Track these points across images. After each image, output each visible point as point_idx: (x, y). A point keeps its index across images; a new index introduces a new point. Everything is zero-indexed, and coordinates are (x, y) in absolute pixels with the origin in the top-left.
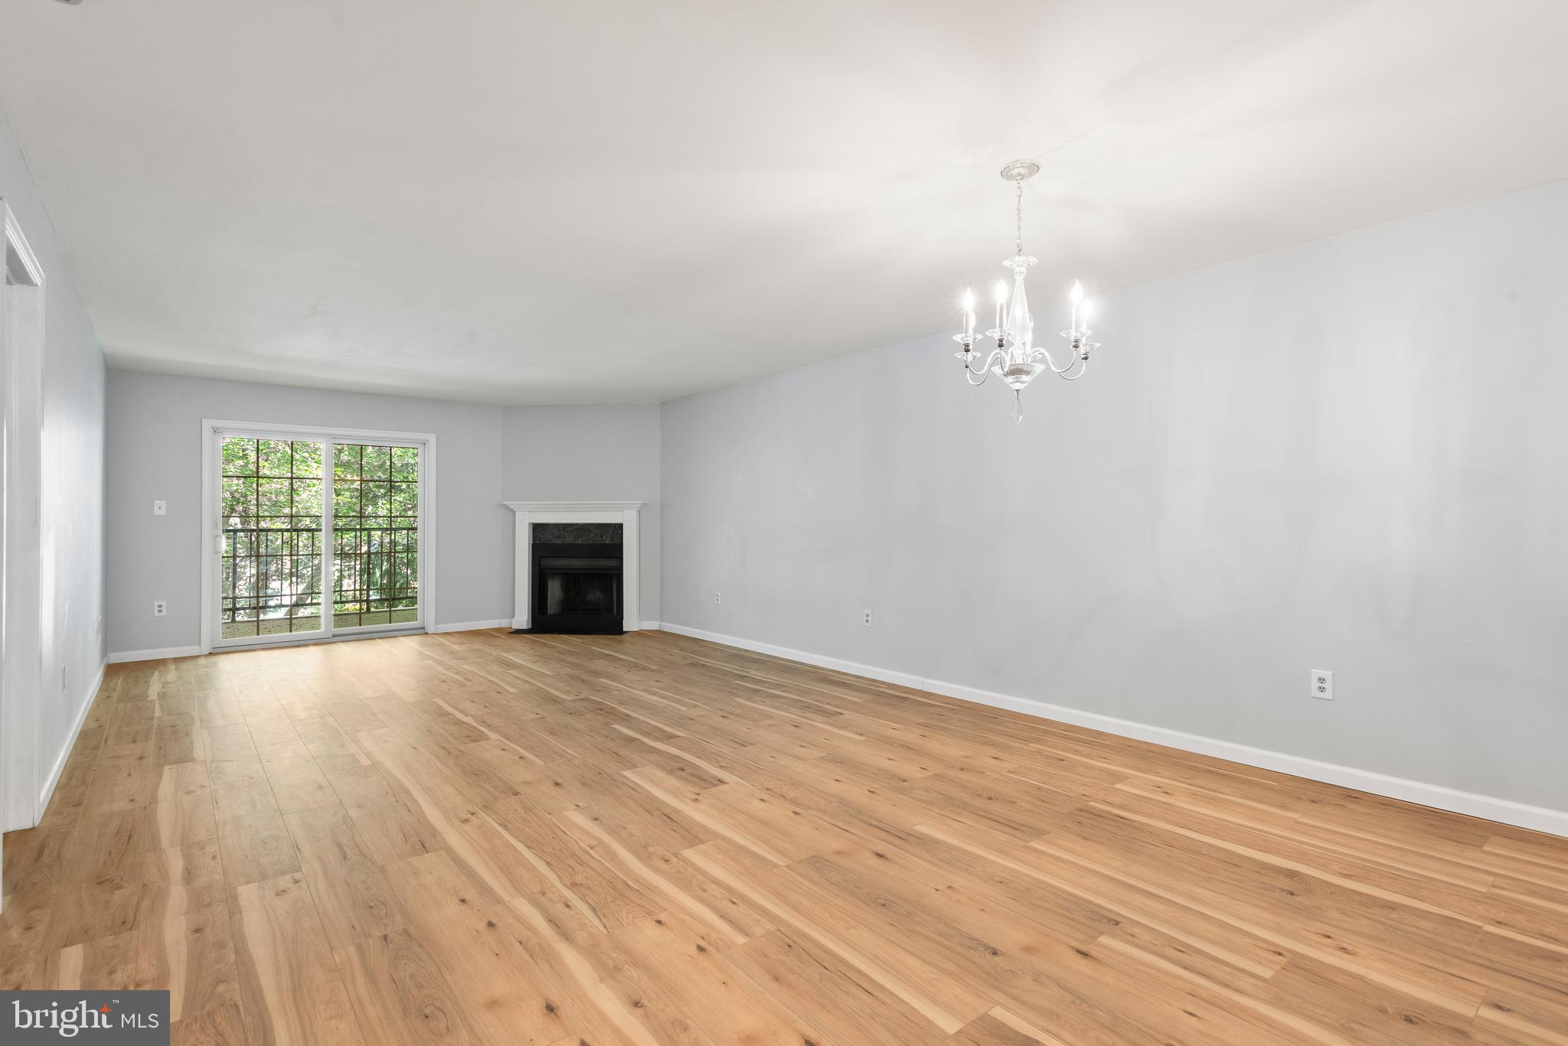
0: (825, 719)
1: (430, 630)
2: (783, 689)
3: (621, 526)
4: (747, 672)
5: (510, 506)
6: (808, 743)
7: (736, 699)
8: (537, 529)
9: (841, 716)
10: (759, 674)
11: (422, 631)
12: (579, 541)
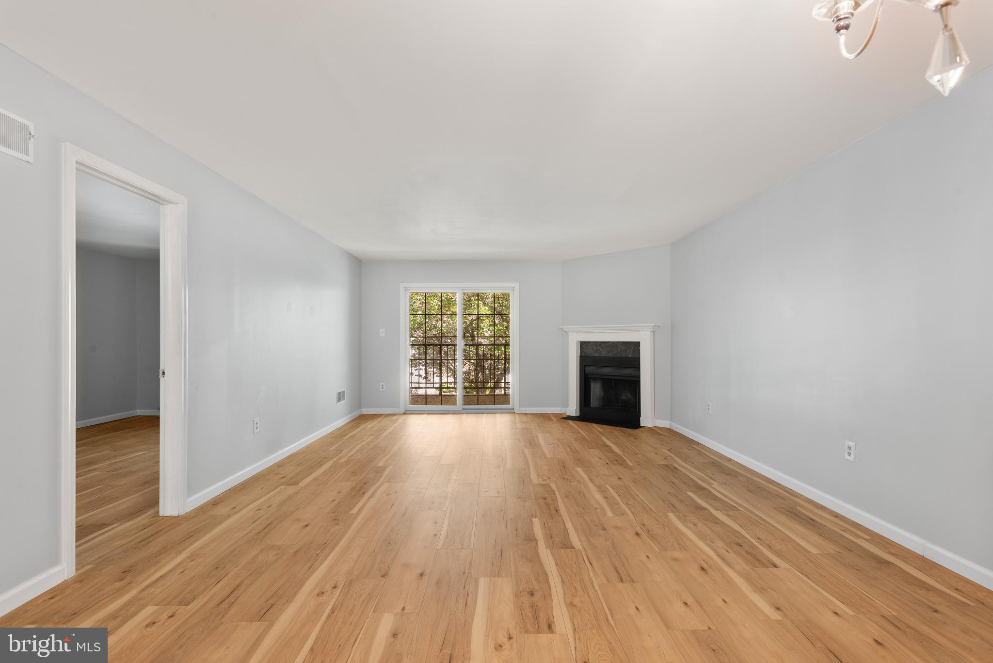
0: (748, 568)
1: (516, 411)
2: (731, 513)
3: (639, 343)
4: (710, 484)
5: (564, 329)
6: (698, 602)
7: (671, 516)
8: (583, 345)
9: (773, 570)
10: (720, 489)
11: (512, 412)
12: (610, 355)
